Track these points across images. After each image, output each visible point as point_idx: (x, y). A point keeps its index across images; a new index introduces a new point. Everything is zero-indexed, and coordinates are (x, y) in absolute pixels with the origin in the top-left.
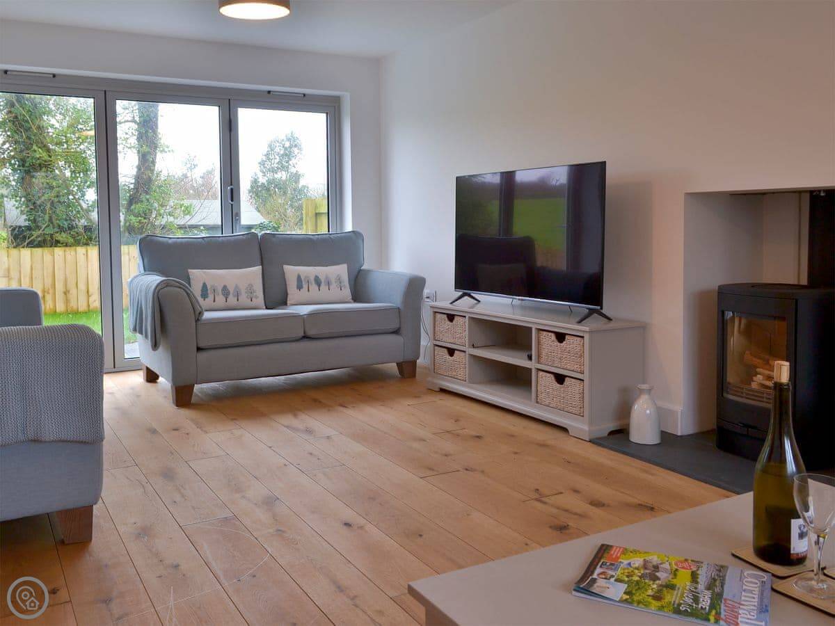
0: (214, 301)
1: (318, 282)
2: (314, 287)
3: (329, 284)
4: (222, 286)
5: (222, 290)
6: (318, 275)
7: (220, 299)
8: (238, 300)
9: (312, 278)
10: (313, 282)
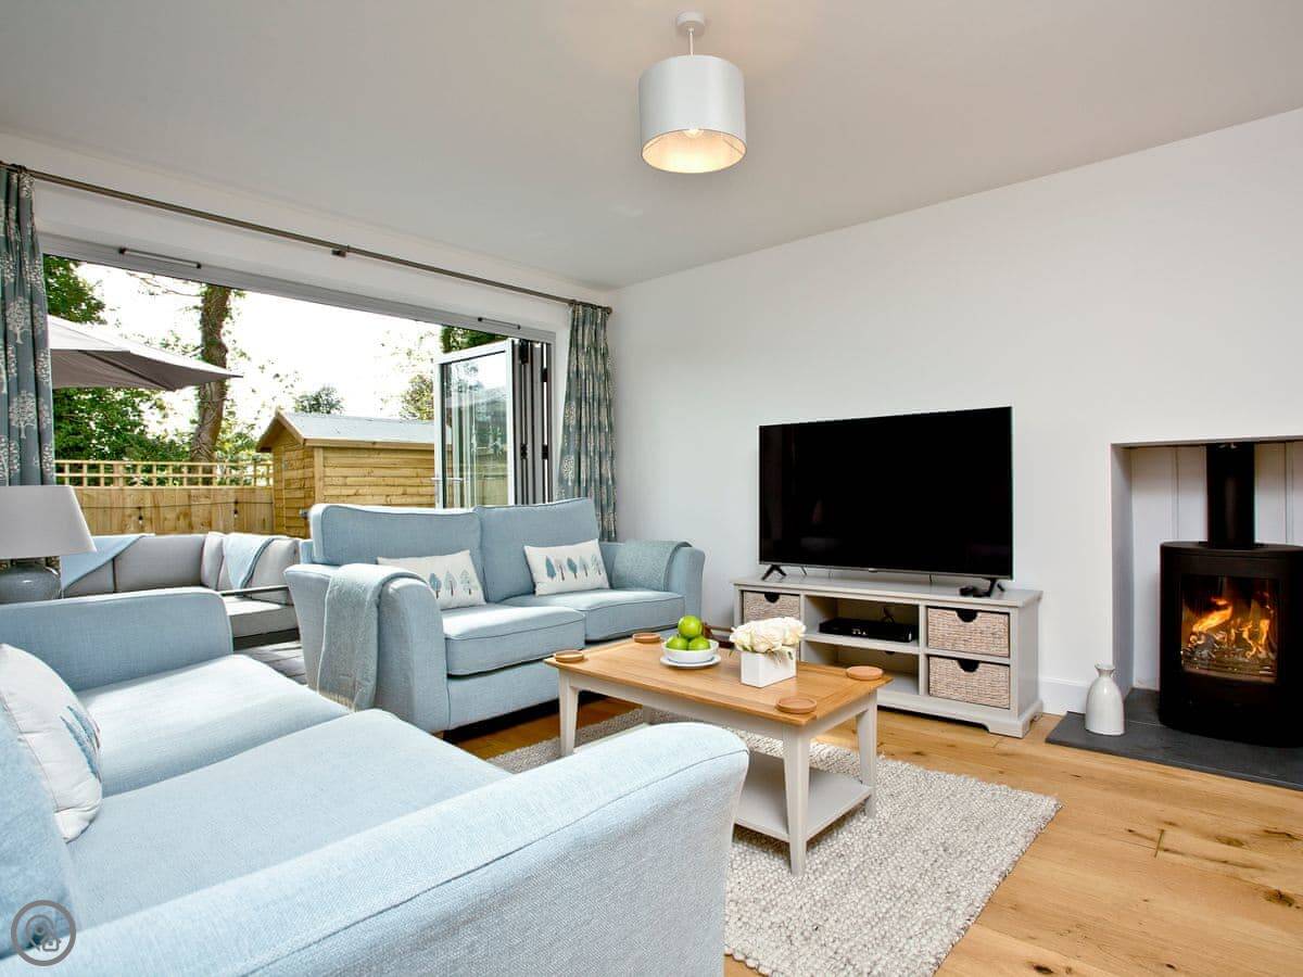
1: (572, 566)
2: (569, 574)
3: (585, 568)
6: (570, 556)
8: (452, 593)
9: (565, 563)
10: (567, 568)
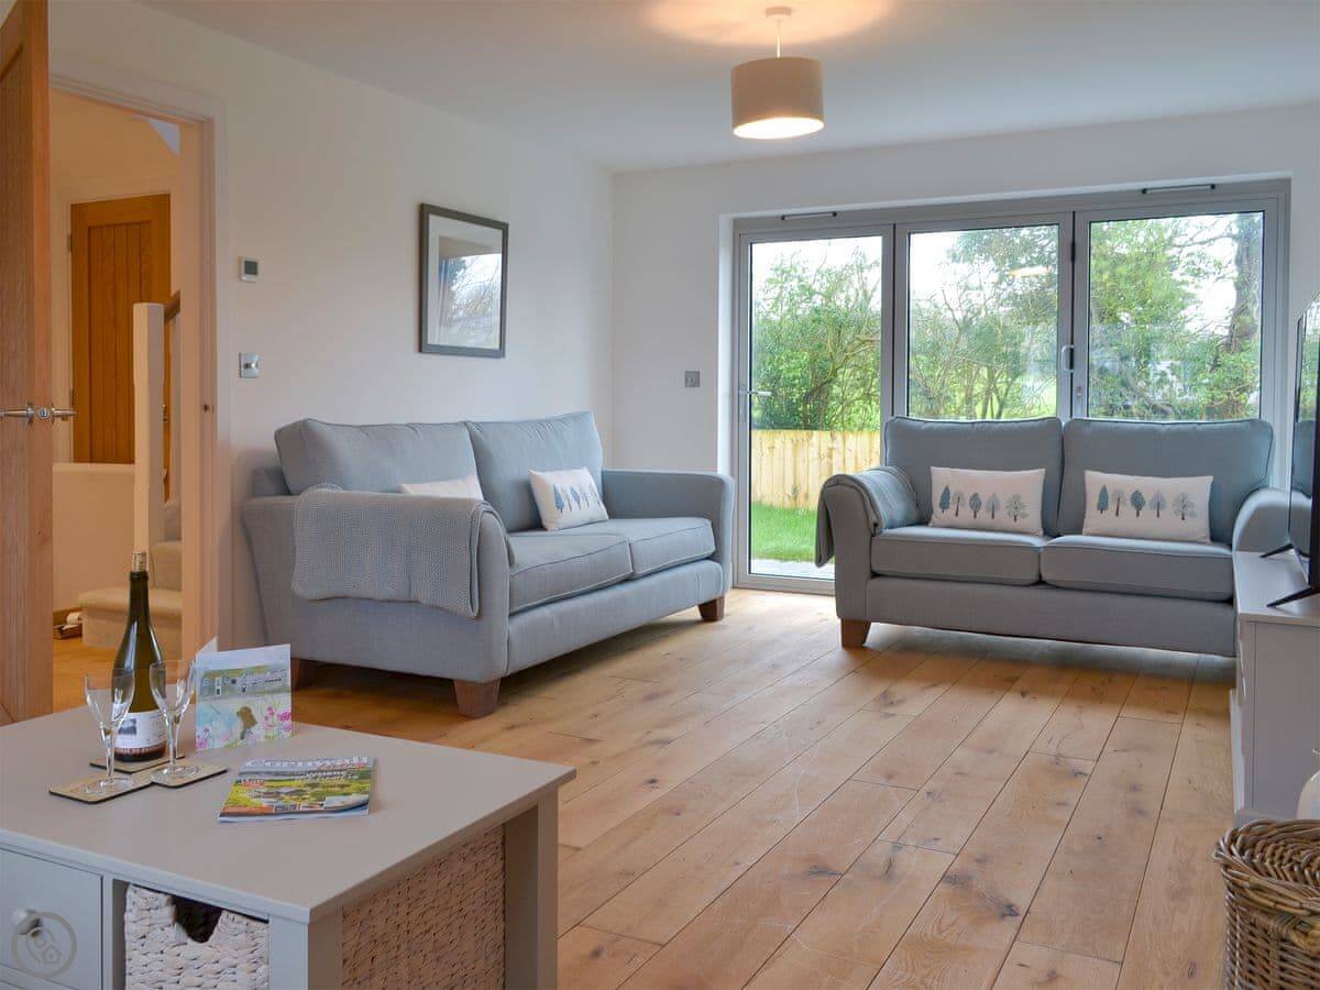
0: (957, 514)
1: (1137, 502)
2: (1128, 510)
3: (1159, 506)
4: (972, 494)
5: (971, 500)
6: (1141, 491)
7: (966, 513)
8: (993, 516)
9: (1128, 495)
10: (1129, 502)
